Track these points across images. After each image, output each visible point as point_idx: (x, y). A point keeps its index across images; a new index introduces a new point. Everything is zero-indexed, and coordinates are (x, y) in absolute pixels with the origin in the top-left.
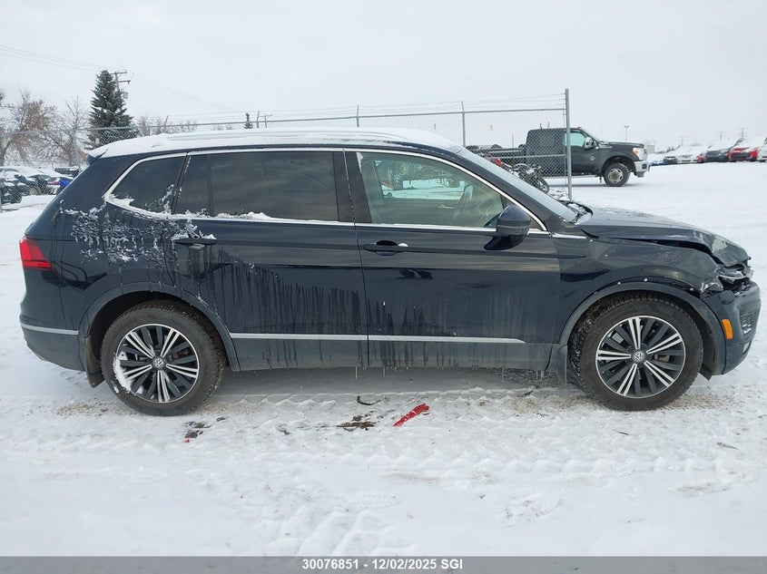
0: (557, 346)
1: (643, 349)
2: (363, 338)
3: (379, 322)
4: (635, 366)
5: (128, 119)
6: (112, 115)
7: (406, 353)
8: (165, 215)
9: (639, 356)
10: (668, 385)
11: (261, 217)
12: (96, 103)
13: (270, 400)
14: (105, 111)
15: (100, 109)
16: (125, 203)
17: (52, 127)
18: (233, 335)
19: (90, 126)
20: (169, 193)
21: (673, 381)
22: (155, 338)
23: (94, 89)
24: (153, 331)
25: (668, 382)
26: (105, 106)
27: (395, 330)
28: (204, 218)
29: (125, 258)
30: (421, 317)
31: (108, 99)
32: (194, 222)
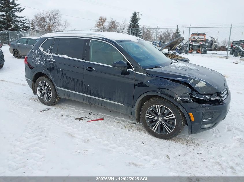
0: (133, 109)
1: (162, 117)
2: (84, 95)
3: (88, 91)
4: (159, 122)
5: (138, 26)
6: (135, 25)
7: (94, 101)
8: (48, 54)
9: (160, 119)
10: (169, 132)
11: (65, 56)
12: (131, 21)
13: (67, 106)
14: (133, 24)
15: (132, 23)
16: (42, 50)
17: (118, 28)
18: (57, 87)
19: (128, 28)
20: (50, 48)
21: (171, 131)
22: (44, 84)
23: (131, 17)
24: (44, 82)
25: (170, 131)
26: (133, 22)
27: (91, 94)
28: (55, 55)
29: (38, 64)
30: (98, 92)
31: (134, 20)
32: (53, 56)
